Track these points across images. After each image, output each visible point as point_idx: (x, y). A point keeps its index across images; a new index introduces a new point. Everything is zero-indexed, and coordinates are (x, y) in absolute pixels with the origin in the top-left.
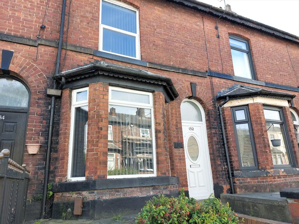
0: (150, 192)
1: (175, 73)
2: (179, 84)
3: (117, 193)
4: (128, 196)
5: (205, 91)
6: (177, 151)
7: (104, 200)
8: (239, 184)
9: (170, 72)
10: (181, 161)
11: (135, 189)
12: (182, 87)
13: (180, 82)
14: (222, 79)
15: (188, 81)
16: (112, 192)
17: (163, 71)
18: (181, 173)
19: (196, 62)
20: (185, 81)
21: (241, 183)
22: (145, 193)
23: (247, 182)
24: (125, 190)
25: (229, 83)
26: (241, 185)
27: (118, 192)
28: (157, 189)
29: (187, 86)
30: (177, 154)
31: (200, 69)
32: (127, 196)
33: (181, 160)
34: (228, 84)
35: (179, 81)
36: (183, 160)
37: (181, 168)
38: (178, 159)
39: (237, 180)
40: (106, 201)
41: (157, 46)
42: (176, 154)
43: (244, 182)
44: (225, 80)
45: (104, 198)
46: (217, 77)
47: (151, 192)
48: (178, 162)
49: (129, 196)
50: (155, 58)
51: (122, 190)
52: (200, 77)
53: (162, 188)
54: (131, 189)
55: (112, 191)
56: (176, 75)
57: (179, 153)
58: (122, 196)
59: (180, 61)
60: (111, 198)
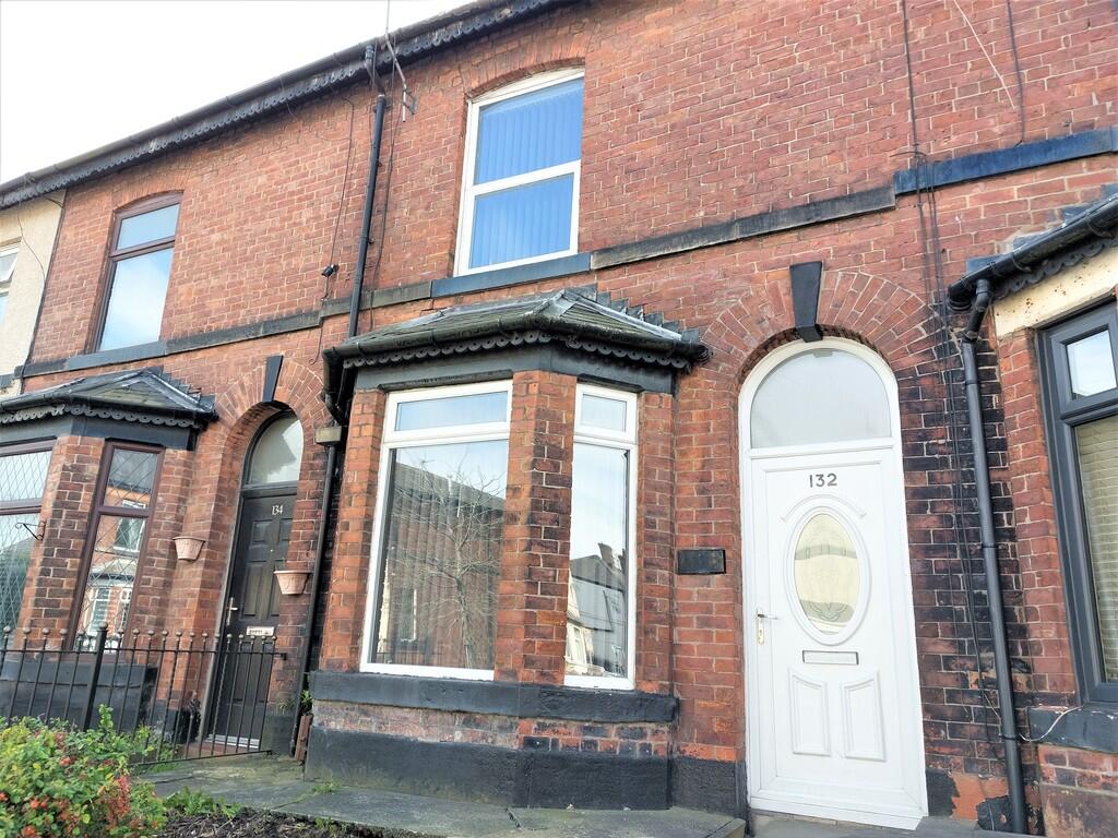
0: (452, 732)
1: (716, 249)
2: (730, 294)
3: (363, 718)
4: (390, 732)
5: (875, 284)
6: (696, 586)
7: (330, 731)
8: (1056, 784)
9: (691, 254)
10: (708, 629)
11: (411, 715)
12: (747, 300)
13: (737, 282)
14: (1010, 179)
15: (778, 264)
16: (353, 713)
17: (658, 262)
18: (706, 682)
19: (833, 157)
20: (765, 267)
21: (1067, 779)
22: (436, 730)
23: (1097, 778)
24: (386, 711)
25: (1072, 183)
26: (1067, 790)
27: (366, 714)
28: (478, 726)
29: (774, 290)
30: (695, 599)
31: (853, 178)
32: (386, 733)
33: (710, 626)
34: (1067, 190)
35: (733, 279)
36: (718, 627)
37: (710, 662)
38: (695, 621)
39: (1051, 758)
40: (333, 734)
41: (638, 172)
42: (690, 598)
43: (1084, 775)
44: (1039, 173)
45: (333, 725)
46: (974, 180)
47: (456, 733)
48: (696, 633)
49: (392, 733)
50: (629, 223)
51: (377, 710)
52: (852, 222)
53: (496, 723)
54: (399, 712)
55: (353, 709)
56: (721, 256)
57: (706, 596)
58: (373, 729)
59: (740, 189)
60: (347, 728)
